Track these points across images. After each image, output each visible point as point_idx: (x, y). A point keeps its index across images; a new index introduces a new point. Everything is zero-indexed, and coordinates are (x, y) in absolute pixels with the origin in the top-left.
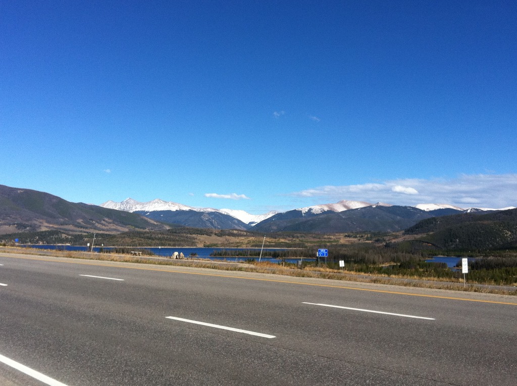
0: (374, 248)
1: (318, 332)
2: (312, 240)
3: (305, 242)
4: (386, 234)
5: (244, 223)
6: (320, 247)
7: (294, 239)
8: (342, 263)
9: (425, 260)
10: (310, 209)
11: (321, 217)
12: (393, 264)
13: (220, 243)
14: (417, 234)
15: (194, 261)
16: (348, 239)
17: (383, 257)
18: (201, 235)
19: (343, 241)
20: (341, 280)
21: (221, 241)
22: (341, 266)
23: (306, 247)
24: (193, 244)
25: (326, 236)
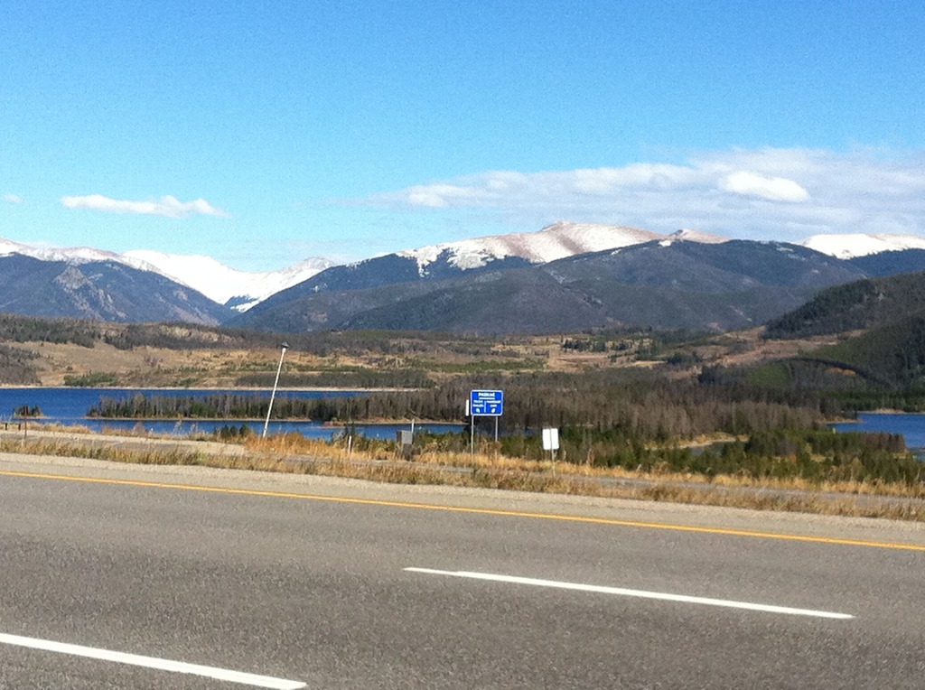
0: (663, 385)
1: (455, 666)
2: (451, 359)
3: (427, 365)
4: (703, 338)
5: (209, 302)
6: (479, 382)
7: (389, 357)
8: (550, 439)
9: (831, 426)
10: (446, 254)
11: (482, 279)
12: (724, 438)
13: (123, 370)
14: (806, 336)
15: (30, 432)
16: (575, 355)
17: (690, 415)
18: (57, 342)
19: (557, 361)
20: (542, 491)
21: (127, 364)
22: (546, 446)
23: (430, 384)
24: (27, 373)
25: (498, 347)
